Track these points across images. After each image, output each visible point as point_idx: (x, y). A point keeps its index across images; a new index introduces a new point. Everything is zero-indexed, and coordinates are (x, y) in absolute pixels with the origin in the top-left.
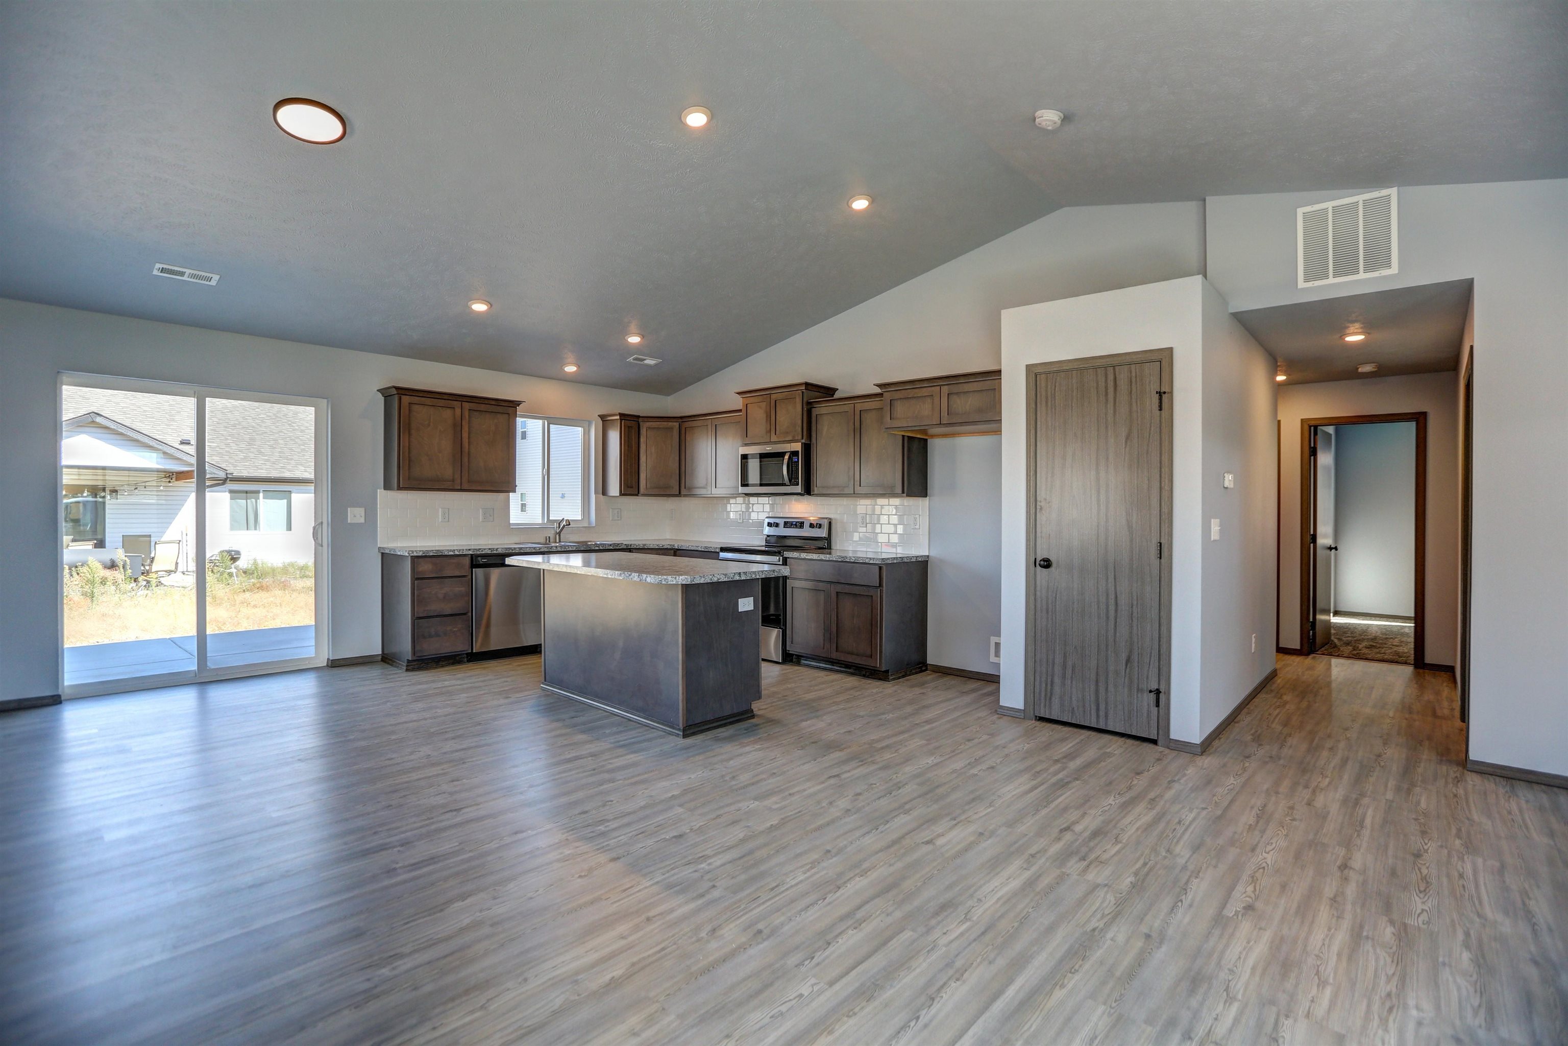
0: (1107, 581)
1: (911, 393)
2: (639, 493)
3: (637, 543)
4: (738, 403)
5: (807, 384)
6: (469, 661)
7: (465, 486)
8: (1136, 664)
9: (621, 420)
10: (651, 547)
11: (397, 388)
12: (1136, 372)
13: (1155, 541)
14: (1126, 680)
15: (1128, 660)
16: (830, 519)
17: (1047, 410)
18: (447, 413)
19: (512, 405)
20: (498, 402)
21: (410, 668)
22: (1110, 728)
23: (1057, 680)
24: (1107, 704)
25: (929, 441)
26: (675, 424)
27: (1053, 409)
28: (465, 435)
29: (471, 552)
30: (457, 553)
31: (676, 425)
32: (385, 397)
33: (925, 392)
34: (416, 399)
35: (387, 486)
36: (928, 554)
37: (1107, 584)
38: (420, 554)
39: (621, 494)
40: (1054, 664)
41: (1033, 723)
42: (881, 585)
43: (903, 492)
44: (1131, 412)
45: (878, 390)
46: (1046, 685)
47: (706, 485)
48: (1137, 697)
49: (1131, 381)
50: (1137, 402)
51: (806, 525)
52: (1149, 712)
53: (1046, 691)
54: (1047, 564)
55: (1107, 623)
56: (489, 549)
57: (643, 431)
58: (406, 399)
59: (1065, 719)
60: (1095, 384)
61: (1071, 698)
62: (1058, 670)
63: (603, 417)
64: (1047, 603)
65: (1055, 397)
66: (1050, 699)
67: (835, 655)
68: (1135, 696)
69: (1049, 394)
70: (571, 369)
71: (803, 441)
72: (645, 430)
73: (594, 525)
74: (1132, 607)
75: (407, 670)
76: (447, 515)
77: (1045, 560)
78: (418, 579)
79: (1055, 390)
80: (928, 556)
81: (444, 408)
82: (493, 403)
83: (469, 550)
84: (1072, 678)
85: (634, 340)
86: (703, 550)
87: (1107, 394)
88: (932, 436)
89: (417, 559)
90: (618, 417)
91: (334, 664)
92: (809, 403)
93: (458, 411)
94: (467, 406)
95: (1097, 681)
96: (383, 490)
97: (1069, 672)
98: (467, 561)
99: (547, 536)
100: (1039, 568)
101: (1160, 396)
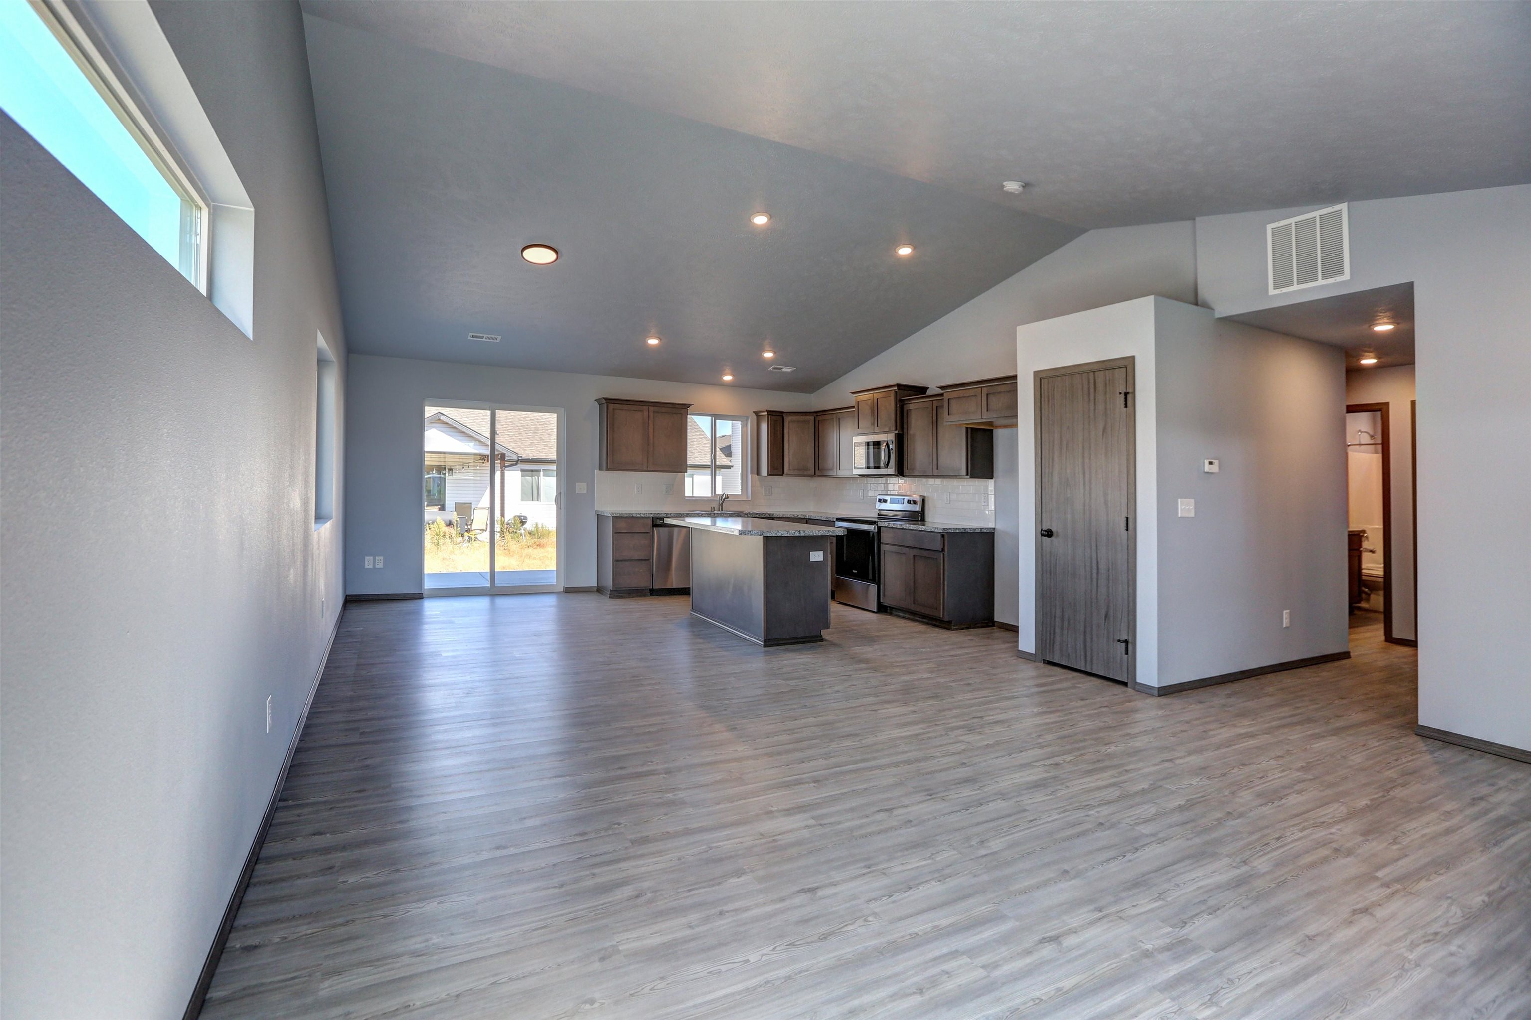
0: (1091, 548)
1: (962, 394)
2: (783, 473)
3: (778, 513)
4: (853, 400)
5: (898, 386)
6: (652, 594)
7: (651, 468)
8: (1112, 619)
9: (769, 415)
11: (606, 399)
12: (1109, 376)
13: (1124, 515)
14: (1105, 632)
15: (1106, 616)
16: (924, 496)
17: (1048, 408)
18: (638, 416)
19: (685, 407)
20: (674, 405)
21: (612, 595)
22: (1094, 672)
23: (1058, 630)
24: (1092, 650)
25: (995, 431)
26: (811, 417)
27: (1053, 407)
28: (651, 431)
29: (652, 516)
30: (644, 516)
31: (812, 418)
32: (600, 405)
33: (971, 393)
34: (617, 406)
35: (600, 469)
36: (994, 527)
37: (1091, 552)
38: (618, 515)
39: (769, 474)
40: (1055, 617)
41: (1041, 665)
42: (943, 550)
43: (967, 474)
44: (1106, 409)
45: (940, 391)
46: (1050, 634)
47: (833, 467)
48: (1113, 646)
49: (1106, 383)
50: (1110, 401)
51: (906, 501)
52: (1121, 659)
53: (1050, 637)
54: (1049, 534)
55: (1091, 584)
56: (665, 514)
58: (611, 406)
59: (1064, 664)
60: (1081, 386)
61: (1067, 646)
62: (1058, 622)
63: (756, 414)
64: (1050, 567)
65: (1054, 397)
66: (1053, 646)
67: (913, 607)
68: (1111, 646)
69: (1050, 394)
70: (728, 378)
71: (897, 432)
72: (787, 423)
73: (750, 499)
74: (1109, 571)
75: (610, 597)
76: (640, 488)
77: (1048, 531)
78: (617, 533)
79: (1054, 391)
80: (994, 529)
81: (636, 412)
82: (670, 406)
83: (652, 514)
84: (1068, 629)
87: (1089, 395)
88: (997, 427)
89: (617, 519)
90: (766, 413)
91: (568, 590)
92: (901, 401)
93: (646, 414)
94: (651, 409)
95: (1085, 632)
96: (598, 470)
97: (1066, 623)
98: (650, 522)
99: (713, 506)
100: (1044, 537)
101: (1126, 396)
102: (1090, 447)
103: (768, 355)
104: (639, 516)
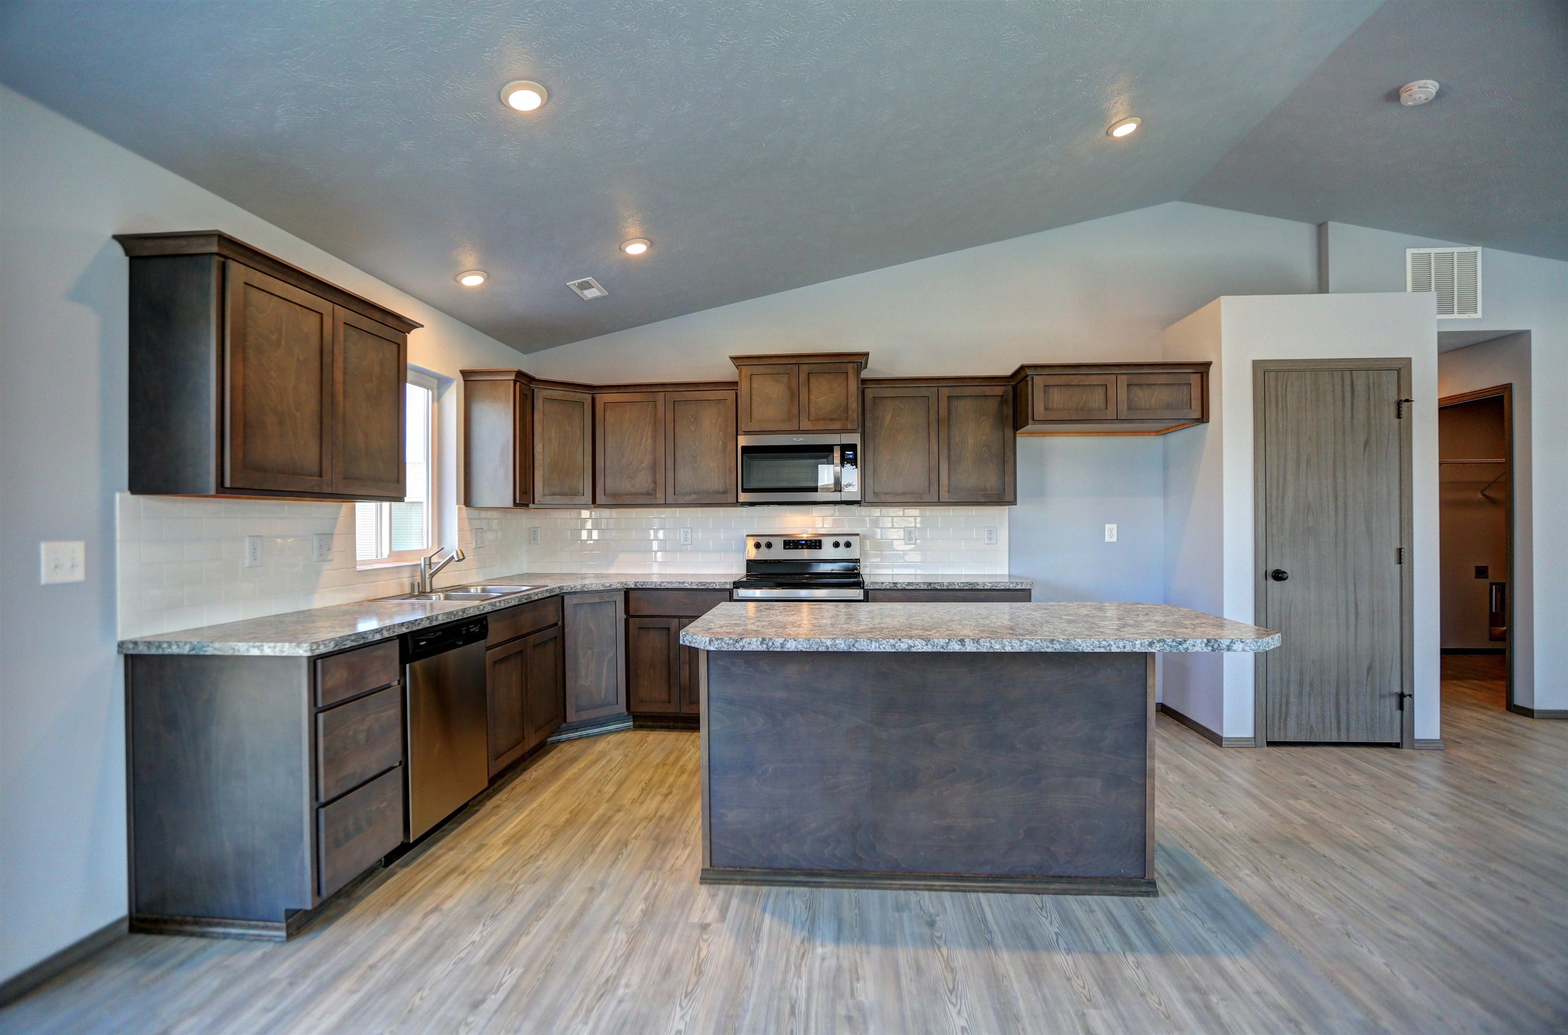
0: (1346, 589)
1: (1074, 380)
5: (868, 356)
8: (1378, 671)
9: (515, 381)
12: (1374, 379)
13: (1395, 546)
14: (1368, 688)
15: (1370, 669)
17: (1277, 411)
22: (1353, 739)
23: (1293, 700)
24: (1348, 716)
27: (1285, 411)
33: (1095, 380)
36: (1008, 573)
37: (1348, 594)
39: (516, 504)
40: (1289, 684)
41: (1266, 749)
43: (1015, 501)
44: (1369, 418)
46: (1281, 706)
48: (1380, 704)
49: (1369, 388)
50: (1375, 408)
51: (827, 543)
52: (1391, 716)
53: (1280, 710)
54: (1279, 576)
55: (1347, 634)
57: (539, 404)
59: (1303, 739)
60: (1331, 388)
61: (1309, 715)
62: (1294, 689)
63: (464, 373)
64: (1280, 619)
65: (1286, 397)
66: (1286, 720)
68: (1378, 703)
69: (1280, 396)
70: (473, 281)
71: (861, 432)
72: (541, 401)
74: (1373, 613)
77: (1279, 571)
79: (1286, 390)
84: (1310, 695)
85: (636, 249)
87: (1343, 399)
92: (862, 381)
95: (1337, 694)
97: (1306, 689)
98: (394, 649)
100: (1271, 581)
101: (1399, 404)
102: (1345, 465)
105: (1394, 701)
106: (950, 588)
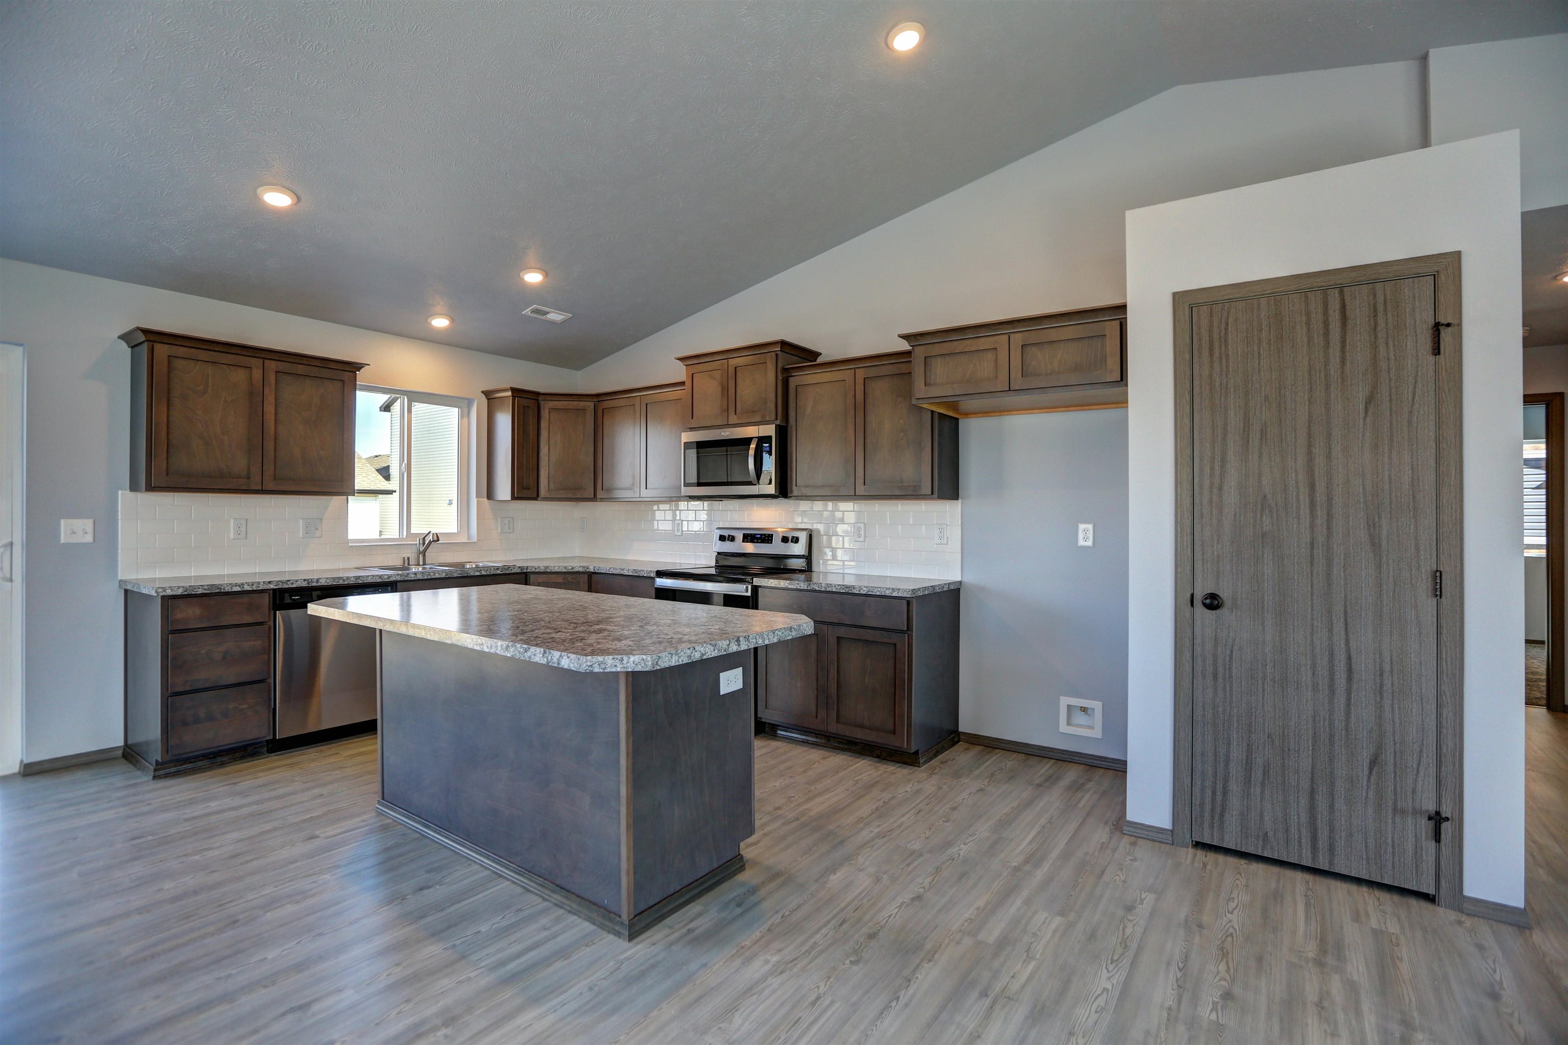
0: (1331, 630)
1: (959, 346)
2: (538, 496)
3: (536, 564)
4: (679, 373)
5: (783, 343)
6: (270, 751)
7: (268, 485)
8: (1390, 768)
9: (514, 397)
10: (556, 569)
11: (146, 332)
12: (1385, 296)
13: (1428, 566)
14: (1371, 793)
15: (1374, 762)
16: (811, 530)
17: (1212, 362)
18: (239, 376)
19: (347, 370)
20: (325, 362)
21: (158, 773)
22: (1337, 870)
23: (1234, 787)
24: (1332, 829)
25: (962, 423)
26: (588, 403)
27: (1224, 361)
28: (270, 409)
29: (272, 586)
30: (247, 588)
31: (590, 405)
32: (131, 344)
33: (983, 344)
34: (182, 351)
35: (134, 488)
36: (960, 580)
37: (1330, 638)
38: (180, 592)
39: (514, 497)
40: (1227, 762)
41: (1191, 850)
42: (909, 628)
43: (932, 494)
44: (1375, 359)
45: (905, 346)
46: (1214, 793)
47: (633, 484)
48: (1394, 822)
49: (1375, 310)
50: (1387, 344)
51: (777, 540)
52: (1417, 849)
53: (1213, 800)
54: (1214, 603)
55: (1331, 701)
56: (305, 580)
57: (545, 414)
58: (162, 350)
59: (1251, 850)
60: (1304, 318)
61: (1261, 816)
62: (1236, 770)
63: (487, 394)
64: (1215, 664)
65: (1226, 341)
66: (1222, 816)
67: (834, 728)
68: (1390, 821)
69: (1216, 336)
70: (440, 323)
71: (778, 422)
72: (547, 411)
73: (475, 539)
74: (1381, 675)
75: (155, 778)
76: (243, 529)
77: (1213, 596)
78: (174, 632)
79: (1226, 329)
80: (960, 582)
81: (233, 368)
82: (318, 363)
83: (270, 582)
84: (1263, 784)
86: (631, 574)
87: (1327, 333)
88: (967, 414)
89: (170, 602)
90: (509, 393)
91: (31, 771)
92: (785, 370)
93: (257, 374)
94: (272, 365)
95: (1313, 792)
96: (128, 492)
97: (1257, 775)
98: (266, 600)
99: (406, 556)
100: (1199, 609)
101: (1437, 327)
102: (1329, 435)
103: (533, 278)
104: (238, 589)
105: (1425, 826)
106: (828, 590)
